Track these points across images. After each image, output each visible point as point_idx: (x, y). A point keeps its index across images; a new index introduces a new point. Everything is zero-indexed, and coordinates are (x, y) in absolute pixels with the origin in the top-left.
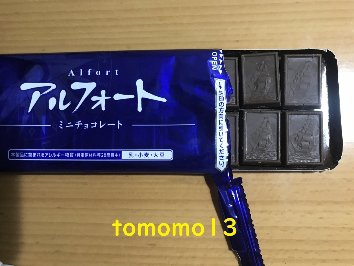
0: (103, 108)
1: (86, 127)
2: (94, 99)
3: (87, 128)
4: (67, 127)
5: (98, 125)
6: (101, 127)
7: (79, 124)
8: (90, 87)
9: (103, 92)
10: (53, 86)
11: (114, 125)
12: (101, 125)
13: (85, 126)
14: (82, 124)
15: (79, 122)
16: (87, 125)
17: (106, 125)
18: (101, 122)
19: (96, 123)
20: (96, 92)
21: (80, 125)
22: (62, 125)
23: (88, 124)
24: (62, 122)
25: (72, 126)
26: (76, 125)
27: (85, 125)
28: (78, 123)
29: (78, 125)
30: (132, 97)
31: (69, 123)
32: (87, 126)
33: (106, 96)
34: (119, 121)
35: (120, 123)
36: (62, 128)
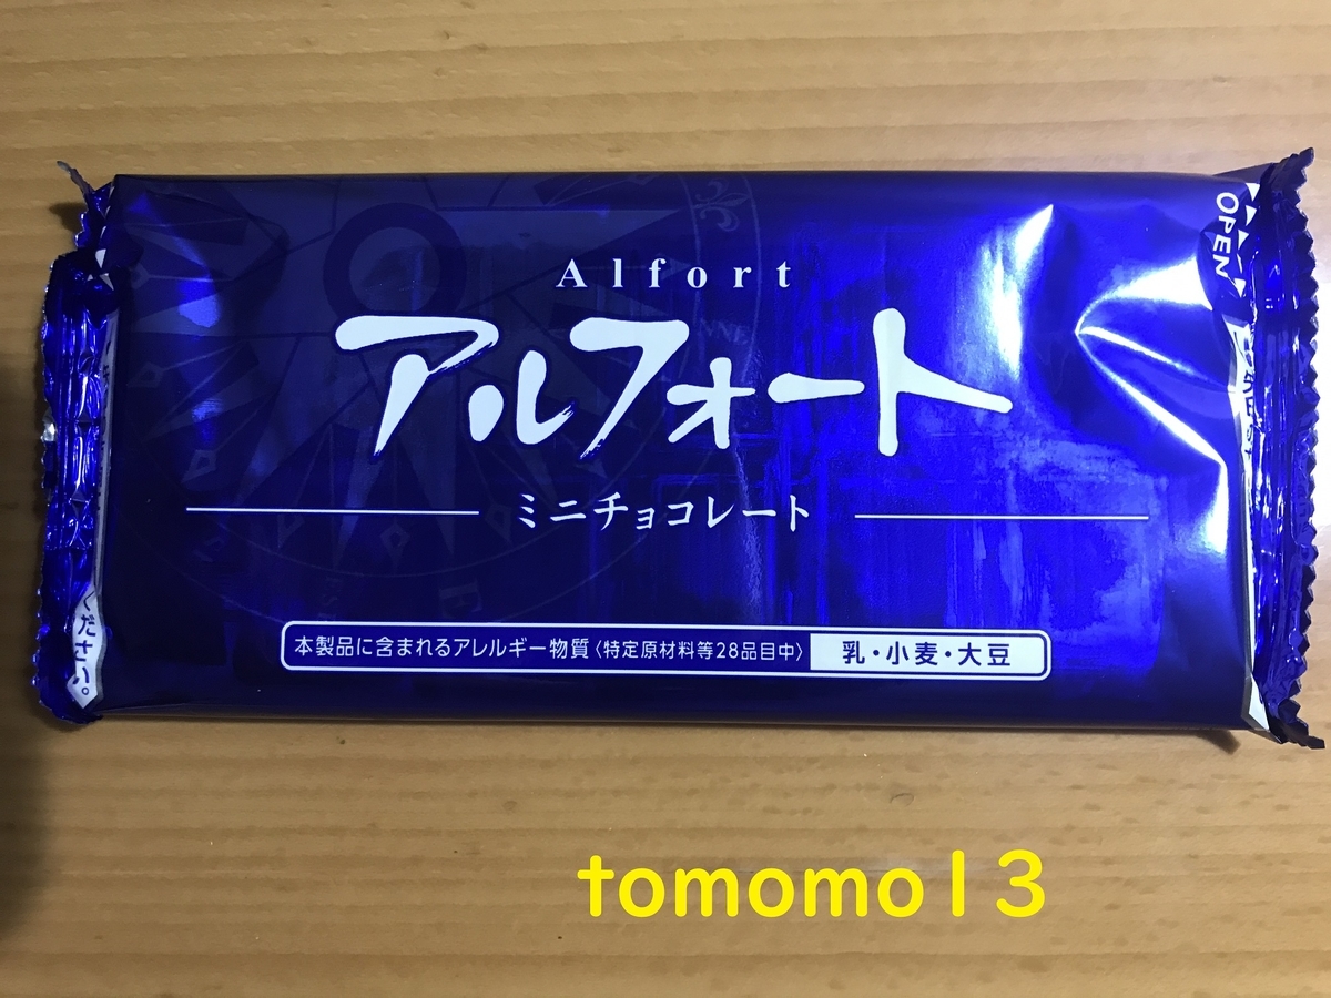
0: (722, 440)
1: (646, 522)
2: (679, 395)
3: (650, 526)
4: (555, 519)
5: (700, 513)
6: (712, 522)
7: (611, 507)
8: (661, 340)
9: (721, 367)
10: (487, 334)
11: (772, 513)
12: (714, 517)
13: (640, 520)
14: (625, 508)
15: (611, 499)
16: (648, 514)
17: (736, 514)
18: (711, 501)
19: (689, 506)
20: (688, 366)
21: (615, 512)
22: (530, 511)
23: (652, 511)
24: (531, 498)
25: (582, 516)
26: (598, 511)
27: (640, 512)
28: (606, 505)
29: (607, 513)
30: (854, 387)
31: (563, 505)
32: (650, 518)
33: (733, 384)
34: (793, 498)
35: (797, 506)
36: (531, 524)
